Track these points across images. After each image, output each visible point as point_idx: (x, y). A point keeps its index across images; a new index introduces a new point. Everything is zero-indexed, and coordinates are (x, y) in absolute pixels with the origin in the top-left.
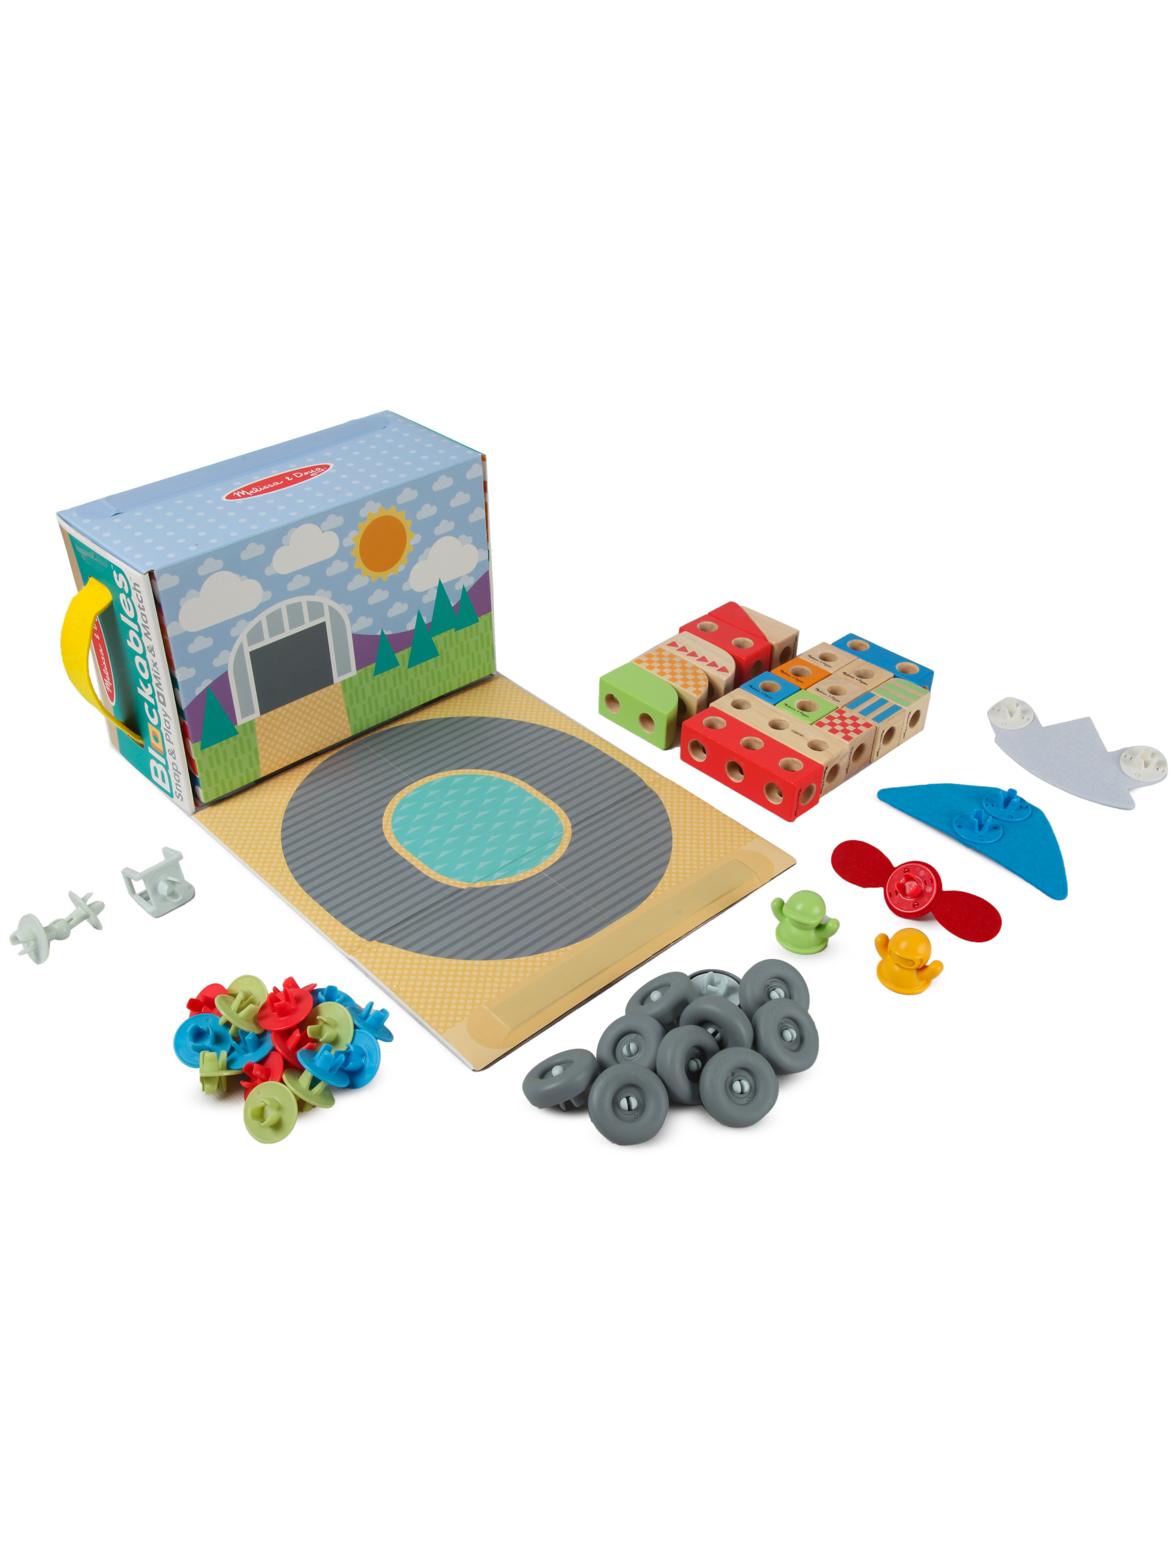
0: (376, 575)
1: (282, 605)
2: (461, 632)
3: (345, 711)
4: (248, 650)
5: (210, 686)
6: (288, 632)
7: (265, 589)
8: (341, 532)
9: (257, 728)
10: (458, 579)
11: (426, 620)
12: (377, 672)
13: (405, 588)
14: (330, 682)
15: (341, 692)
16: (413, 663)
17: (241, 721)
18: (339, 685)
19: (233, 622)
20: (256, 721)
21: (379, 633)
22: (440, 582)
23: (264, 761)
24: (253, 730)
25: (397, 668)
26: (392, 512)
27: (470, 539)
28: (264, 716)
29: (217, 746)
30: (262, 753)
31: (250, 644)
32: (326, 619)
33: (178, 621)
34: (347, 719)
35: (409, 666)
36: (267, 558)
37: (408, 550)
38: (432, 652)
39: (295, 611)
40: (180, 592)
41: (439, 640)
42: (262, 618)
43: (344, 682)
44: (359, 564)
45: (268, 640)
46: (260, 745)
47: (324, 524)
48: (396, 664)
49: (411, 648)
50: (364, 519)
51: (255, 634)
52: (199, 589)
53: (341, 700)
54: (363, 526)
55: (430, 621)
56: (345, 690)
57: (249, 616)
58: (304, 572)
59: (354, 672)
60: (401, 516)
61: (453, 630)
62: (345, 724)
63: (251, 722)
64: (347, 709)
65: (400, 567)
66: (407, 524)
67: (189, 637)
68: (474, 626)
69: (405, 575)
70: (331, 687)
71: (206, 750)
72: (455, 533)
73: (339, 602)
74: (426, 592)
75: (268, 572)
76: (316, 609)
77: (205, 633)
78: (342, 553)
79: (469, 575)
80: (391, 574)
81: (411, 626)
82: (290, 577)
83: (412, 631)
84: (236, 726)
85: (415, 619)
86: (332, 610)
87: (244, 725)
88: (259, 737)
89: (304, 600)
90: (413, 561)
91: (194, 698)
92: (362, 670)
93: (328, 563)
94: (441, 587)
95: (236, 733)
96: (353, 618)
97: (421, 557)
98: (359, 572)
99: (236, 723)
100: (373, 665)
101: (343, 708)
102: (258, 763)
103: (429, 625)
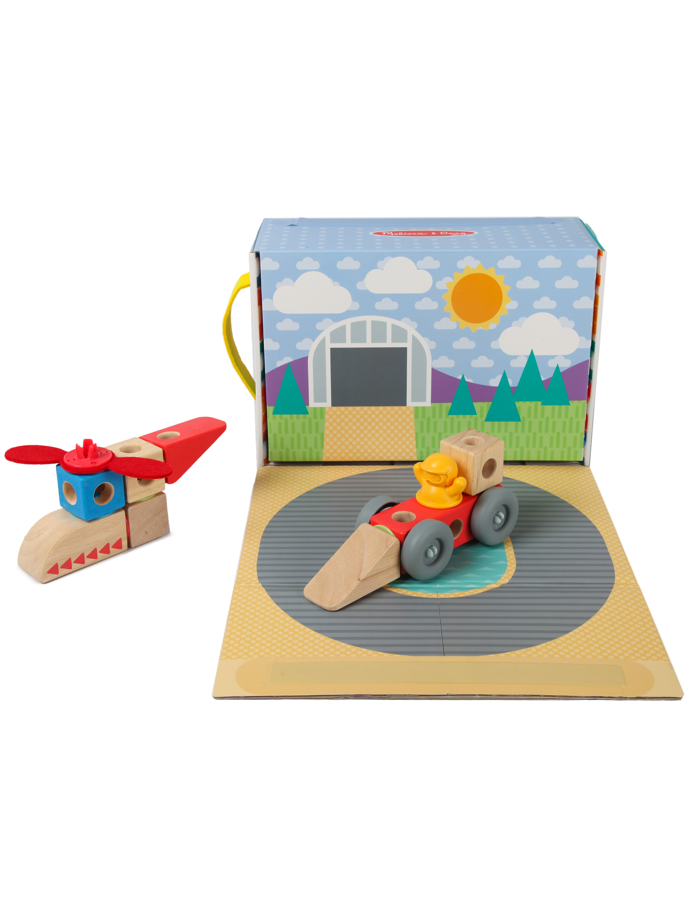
0: (464, 324)
1: (369, 319)
2: (548, 408)
3: (414, 435)
4: (329, 346)
5: (291, 363)
6: (369, 344)
7: (354, 299)
8: (436, 275)
9: (327, 417)
10: (553, 357)
11: (512, 382)
12: (452, 412)
13: (493, 345)
14: (403, 403)
15: (412, 416)
16: (491, 417)
17: (312, 404)
18: (412, 409)
19: (320, 317)
20: (327, 410)
21: (460, 377)
22: (532, 352)
23: (327, 447)
24: (322, 417)
25: (474, 416)
26: (491, 272)
27: (572, 324)
28: (335, 408)
29: (288, 416)
30: (327, 440)
31: (332, 341)
32: (408, 345)
33: (272, 299)
34: (415, 443)
35: (487, 420)
36: (361, 274)
37: (502, 312)
38: (514, 416)
39: (379, 329)
40: (278, 276)
41: (523, 407)
42: (348, 323)
43: (416, 408)
44: (449, 308)
45: (349, 344)
46: (327, 432)
47: (419, 262)
48: (472, 412)
49: (491, 403)
50: (462, 271)
51: (338, 334)
52: (295, 280)
53: (412, 424)
54: (459, 277)
55: (516, 385)
56: (416, 416)
57: (336, 318)
58: (394, 297)
59: (428, 403)
60: (500, 279)
61: (539, 403)
62: (411, 447)
63: (322, 409)
64: (417, 434)
65: (492, 324)
66: (505, 289)
67: (280, 316)
68: (564, 407)
69: (496, 334)
70: (404, 408)
71: (278, 416)
72: (557, 313)
73: (423, 335)
74: (515, 357)
75: (359, 286)
76: (399, 333)
77: (295, 318)
78: (433, 293)
79: (566, 357)
80: (480, 328)
81: (495, 382)
82: (380, 297)
83: (494, 389)
84: (307, 407)
85: (499, 378)
86: (414, 339)
87: (315, 409)
88: (327, 424)
89: (390, 322)
90: (506, 323)
91: (276, 368)
92: (437, 405)
93: (419, 297)
94: (532, 358)
95: (306, 412)
96: (435, 355)
97: (514, 323)
98: (448, 315)
99: (308, 404)
100: (449, 405)
101: (412, 431)
102: (322, 447)
103: (514, 389)
